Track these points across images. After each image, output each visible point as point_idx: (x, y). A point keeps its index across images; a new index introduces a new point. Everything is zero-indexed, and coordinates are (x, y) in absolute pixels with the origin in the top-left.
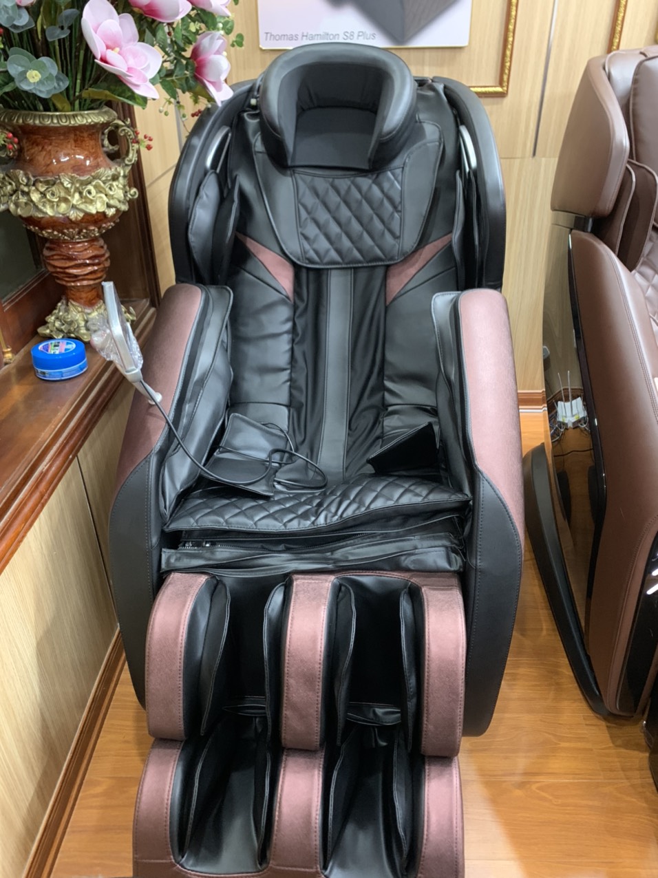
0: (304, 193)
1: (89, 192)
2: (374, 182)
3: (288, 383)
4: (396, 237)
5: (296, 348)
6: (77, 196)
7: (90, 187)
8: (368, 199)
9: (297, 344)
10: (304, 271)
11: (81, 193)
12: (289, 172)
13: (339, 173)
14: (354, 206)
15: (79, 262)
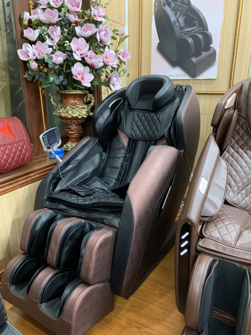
0: (135, 116)
1: (74, 111)
2: (155, 115)
3: (119, 173)
4: (158, 131)
5: (124, 162)
6: (71, 111)
7: (75, 110)
8: (152, 119)
9: (125, 161)
10: (132, 139)
11: (72, 111)
12: (132, 111)
13: (146, 111)
14: (148, 121)
15: (71, 130)
